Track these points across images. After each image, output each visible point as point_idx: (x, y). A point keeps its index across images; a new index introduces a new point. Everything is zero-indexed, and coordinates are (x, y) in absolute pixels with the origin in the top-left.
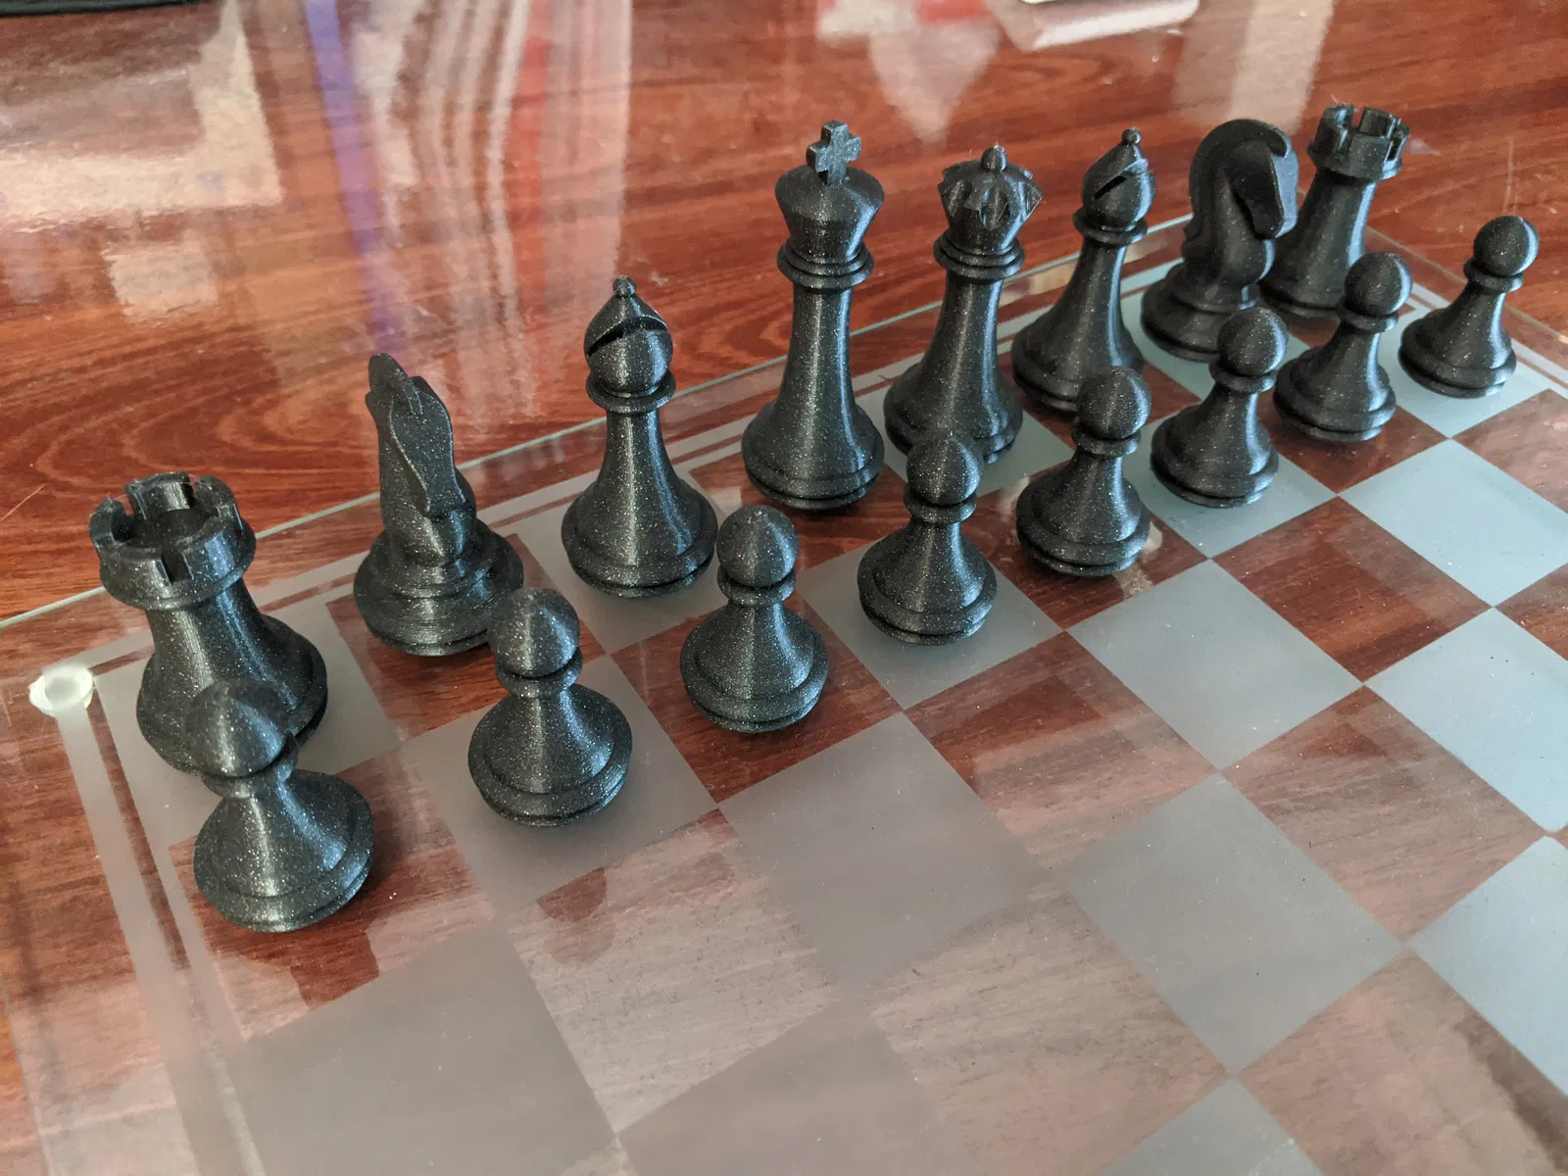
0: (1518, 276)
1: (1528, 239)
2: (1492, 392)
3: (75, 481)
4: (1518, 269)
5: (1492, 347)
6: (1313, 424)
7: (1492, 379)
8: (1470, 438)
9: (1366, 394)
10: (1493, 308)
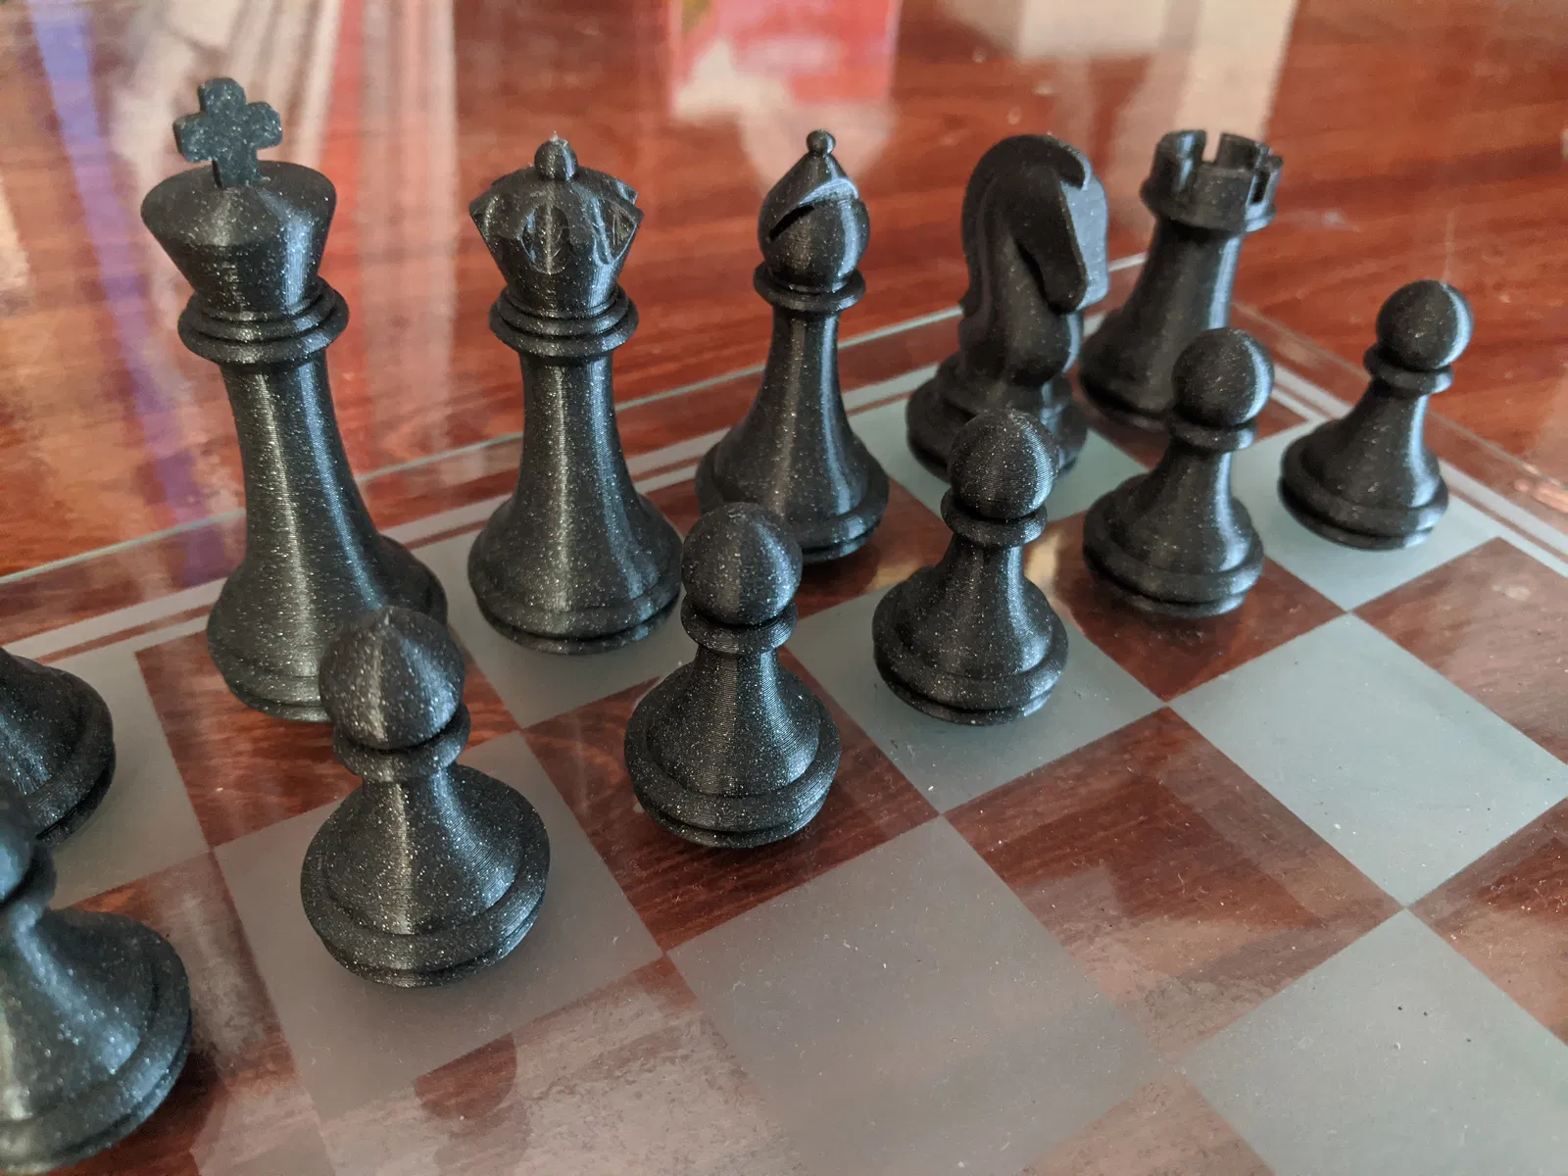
0: (1446, 370)
1: (1454, 313)
2: (1416, 541)
4: (1442, 360)
5: (1411, 476)
6: (1135, 590)
7: (1414, 523)
8: (1377, 613)
9: (1216, 544)
10: (1410, 416)
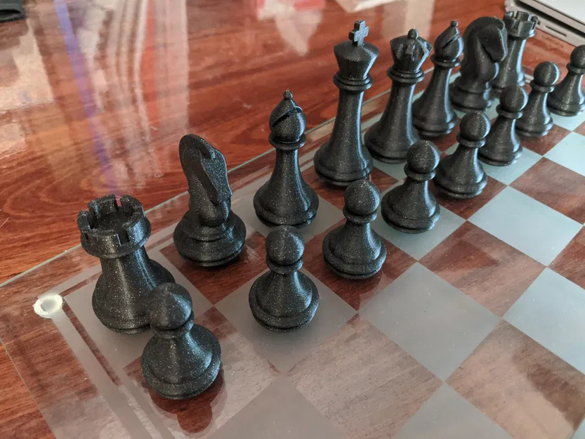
2: (579, 113)
3: (23, 214)
